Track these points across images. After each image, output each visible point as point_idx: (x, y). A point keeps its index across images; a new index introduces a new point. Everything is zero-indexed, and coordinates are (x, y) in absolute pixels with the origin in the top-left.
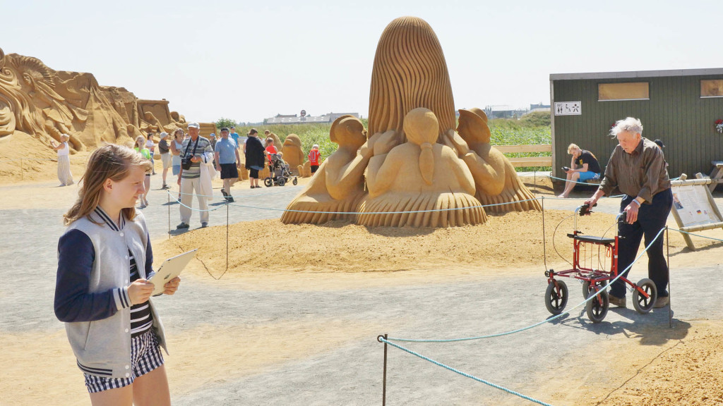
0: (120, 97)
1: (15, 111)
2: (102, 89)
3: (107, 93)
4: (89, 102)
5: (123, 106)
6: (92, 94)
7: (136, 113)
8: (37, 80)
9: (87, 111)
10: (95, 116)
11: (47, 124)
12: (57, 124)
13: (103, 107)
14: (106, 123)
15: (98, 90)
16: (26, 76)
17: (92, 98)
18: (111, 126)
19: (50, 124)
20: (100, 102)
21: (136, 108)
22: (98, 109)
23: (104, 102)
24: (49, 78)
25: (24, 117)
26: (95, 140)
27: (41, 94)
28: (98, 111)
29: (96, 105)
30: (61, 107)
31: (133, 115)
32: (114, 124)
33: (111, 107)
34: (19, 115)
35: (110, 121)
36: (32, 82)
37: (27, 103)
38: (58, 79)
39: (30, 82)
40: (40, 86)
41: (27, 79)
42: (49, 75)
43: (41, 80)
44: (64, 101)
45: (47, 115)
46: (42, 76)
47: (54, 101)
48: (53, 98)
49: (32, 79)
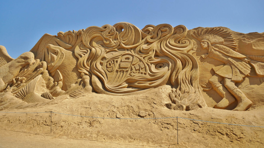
8: (214, 44)
11: (210, 80)
12: (222, 80)
16: (203, 42)
19: (215, 79)
24: (232, 41)
27: (215, 55)
30: (236, 63)
36: (208, 46)
38: (244, 40)
39: (206, 46)
40: (216, 48)
41: (203, 45)
42: (233, 38)
43: (221, 43)
44: (245, 58)
45: (215, 71)
46: (223, 40)
47: (229, 59)
48: (229, 56)
49: (209, 43)
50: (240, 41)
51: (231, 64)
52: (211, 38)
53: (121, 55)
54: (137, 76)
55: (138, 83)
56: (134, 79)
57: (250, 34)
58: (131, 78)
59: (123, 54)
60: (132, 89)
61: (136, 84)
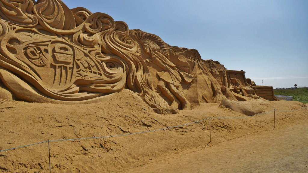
0: (215, 67)
1: (129, 71)
2: (204, 61)
3: (207, 64)
4: (194, 68)
5: (218, 73)
6: (196, 64)
7: (226, 79)
8: (154, 50)
9: (192, 76)
10: (198, 79)
12: (167, 84)
13: (204, 73)
14: (206, 85)
15: (201, 61)
17: (196, 66)
18: (210, 86)
19: (162, 84)
20: (202, 69)
21: (226, 75)
22: (201, 74)
23: (205, 69)
24: (165, 50)
25: (136, 76)
26: (197, 98)
27: (157, 60)
28: (200, 76)
29: (199, 71)
30: (173, 71)
31: (224, 80)
32: (212, 85)
33: (210, 73)
34: (131, 75)
35: (209, 83)
36: (150, 51)
37: (142, 66)
38: (172, 51)
39: (148, 50)
40: (156, 54)
41: (146, 49)
42: (165, 48)
43: (159, 51)
44: (175, 67)
45: (160, 76)
46: (159, 48)
47: (167, 66)
48: (166, 64)
49: (151, 49)
50: (170, 52)
51: (169, 71)
52: (150, 43)
53: (50, 41)
54: (90, 76)
55: (95, 86)
56: (87, 80)
57: (174, 47)
58: (83, 78)
59: (53, 40)
60: (87, 94)
61: (92, 87)
